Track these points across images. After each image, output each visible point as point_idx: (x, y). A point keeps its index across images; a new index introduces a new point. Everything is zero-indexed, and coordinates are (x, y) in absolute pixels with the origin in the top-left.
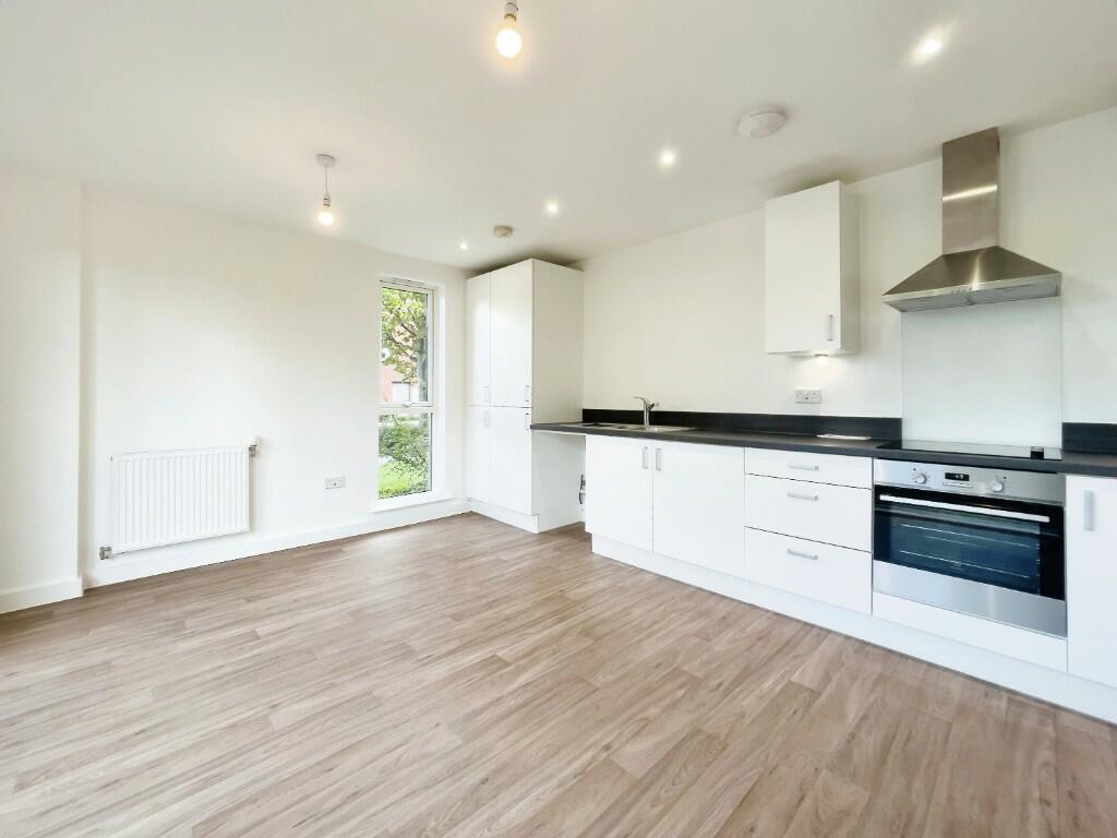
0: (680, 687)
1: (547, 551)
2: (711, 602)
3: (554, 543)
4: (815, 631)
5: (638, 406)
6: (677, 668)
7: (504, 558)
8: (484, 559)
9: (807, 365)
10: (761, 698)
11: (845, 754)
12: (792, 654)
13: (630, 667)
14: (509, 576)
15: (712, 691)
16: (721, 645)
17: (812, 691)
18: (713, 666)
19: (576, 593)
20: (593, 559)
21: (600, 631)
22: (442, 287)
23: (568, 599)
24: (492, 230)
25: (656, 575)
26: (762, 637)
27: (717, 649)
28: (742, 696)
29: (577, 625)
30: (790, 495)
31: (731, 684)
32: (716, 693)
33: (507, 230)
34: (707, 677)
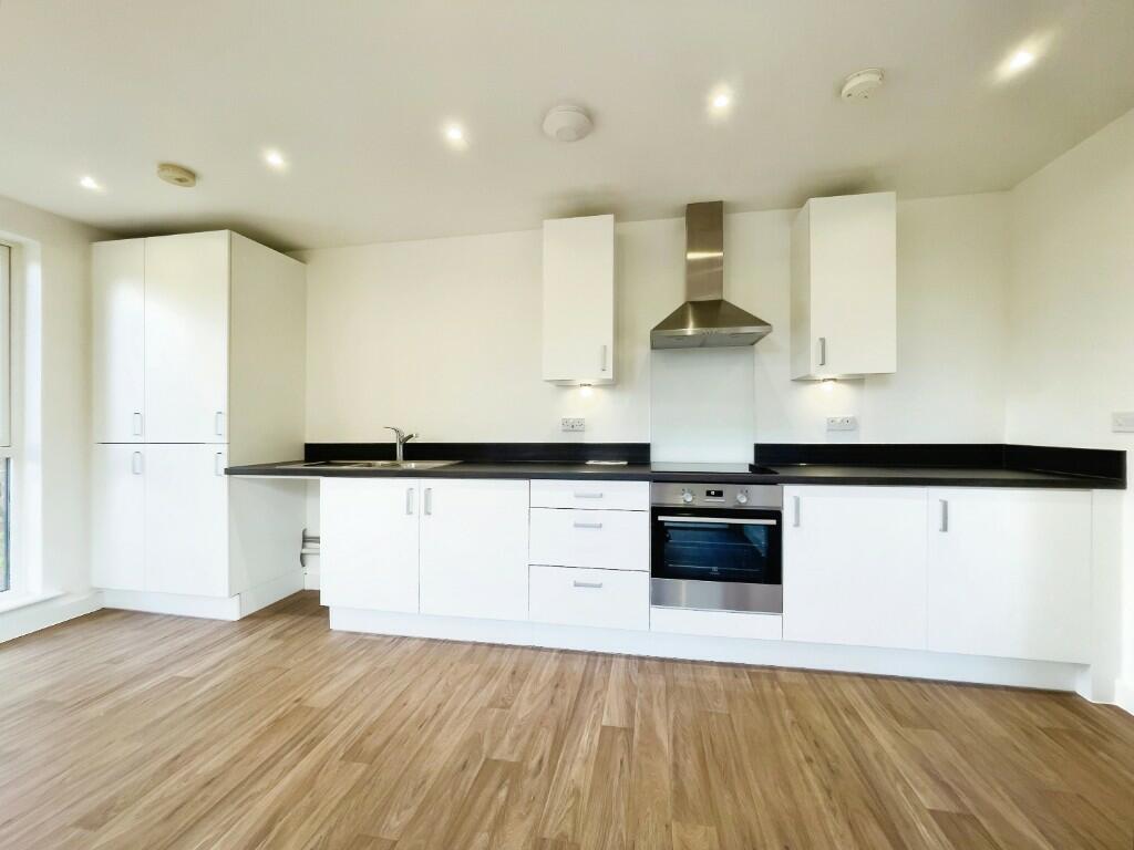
0: (499, 787)
1: (263, 643)
2: (494, 656)
3: (267, 630)
4: (600, 659)
5: (390, 438)
6: (487, 759)
7: (185, 673)
8: (147, 685)
9: (571, 395)
10: (586, 761)
11: (679, 793)
12: (592, 695)
13: (428, 785)
14: (199, 702)
15: (536, 774)
16: (524, 708)
17: (625, 729)
18: (525, 740)
19: (321, 698)
20: (333, 638)
21: (373, 743)
22: (34, 247)
23: (312, 709)
24: (155, 169)
25: (422, 639)
26: (558, 682)
27: (520, 716)
28: (568, 767)
29: (336, 746)
30: (576, 525)
31: (551, 756)
32: (539, 777)
33: (186, 176)
34: (525, 757)
